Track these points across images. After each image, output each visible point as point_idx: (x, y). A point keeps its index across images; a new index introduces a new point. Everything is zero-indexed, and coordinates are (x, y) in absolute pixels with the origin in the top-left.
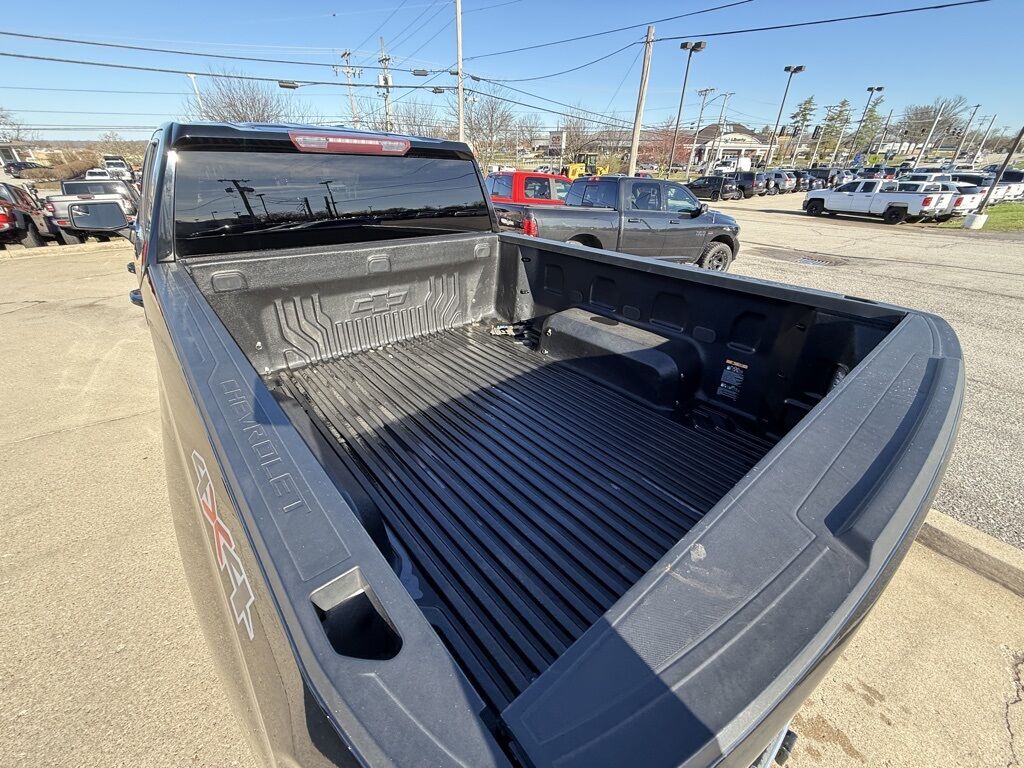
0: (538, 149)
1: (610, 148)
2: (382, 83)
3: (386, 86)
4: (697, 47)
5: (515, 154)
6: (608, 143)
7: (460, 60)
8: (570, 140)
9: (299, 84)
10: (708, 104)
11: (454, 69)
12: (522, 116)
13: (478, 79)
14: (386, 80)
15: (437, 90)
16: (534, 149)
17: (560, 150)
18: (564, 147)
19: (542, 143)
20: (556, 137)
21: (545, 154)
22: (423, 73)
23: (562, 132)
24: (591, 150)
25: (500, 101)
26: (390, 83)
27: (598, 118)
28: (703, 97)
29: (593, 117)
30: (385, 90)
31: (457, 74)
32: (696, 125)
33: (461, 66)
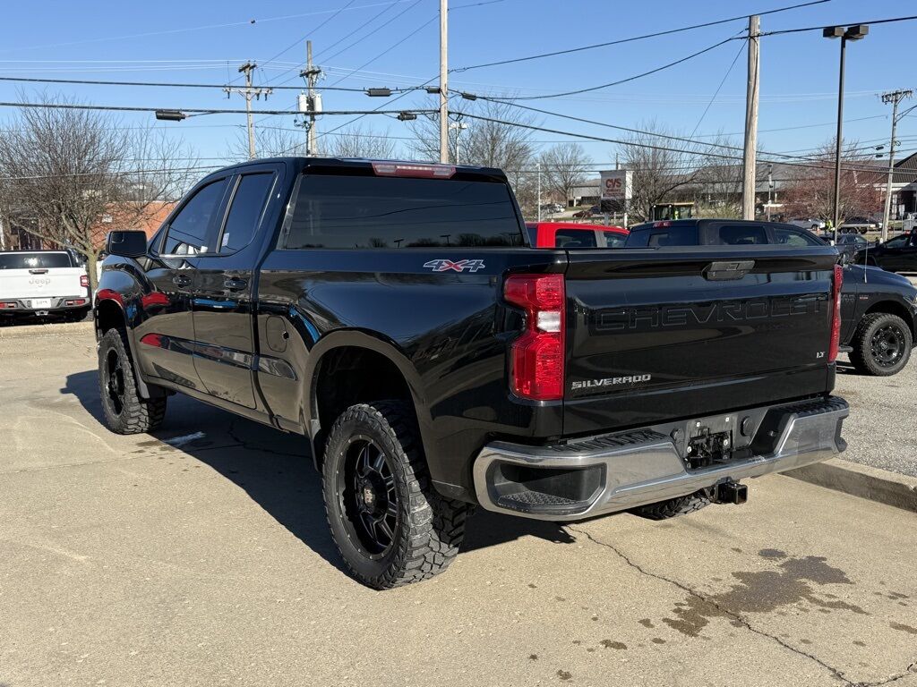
0: (580, 203)
1: (722, 195)
2: (304, 107)
3: (311, 113)
4: (854, 32)
5: (536, 212)
6: (717, 186)
7: (444, 72)
8: (639, 184)
9: (187, 114)
10: (903, 115)
11: (434, 85)
12: (547, 148)
13: (473, 98)
14: (311, 102)
15: (405, 116)
16: (571, 203)
17: (623, 201)
18: (629, 195)
19: (586, 192)
20: (613, 180)
21: (595, 210)
22: (385, 93)
23: (623, 172)
24: (682, 197)
25: (508, 126)
26: (318, 108)
27: (691, 147)
28: (891, 105)
29: (680, 145)
30: (308, 118)
31: (439, 91)
32: (887, 149)
33: (445, 80)
